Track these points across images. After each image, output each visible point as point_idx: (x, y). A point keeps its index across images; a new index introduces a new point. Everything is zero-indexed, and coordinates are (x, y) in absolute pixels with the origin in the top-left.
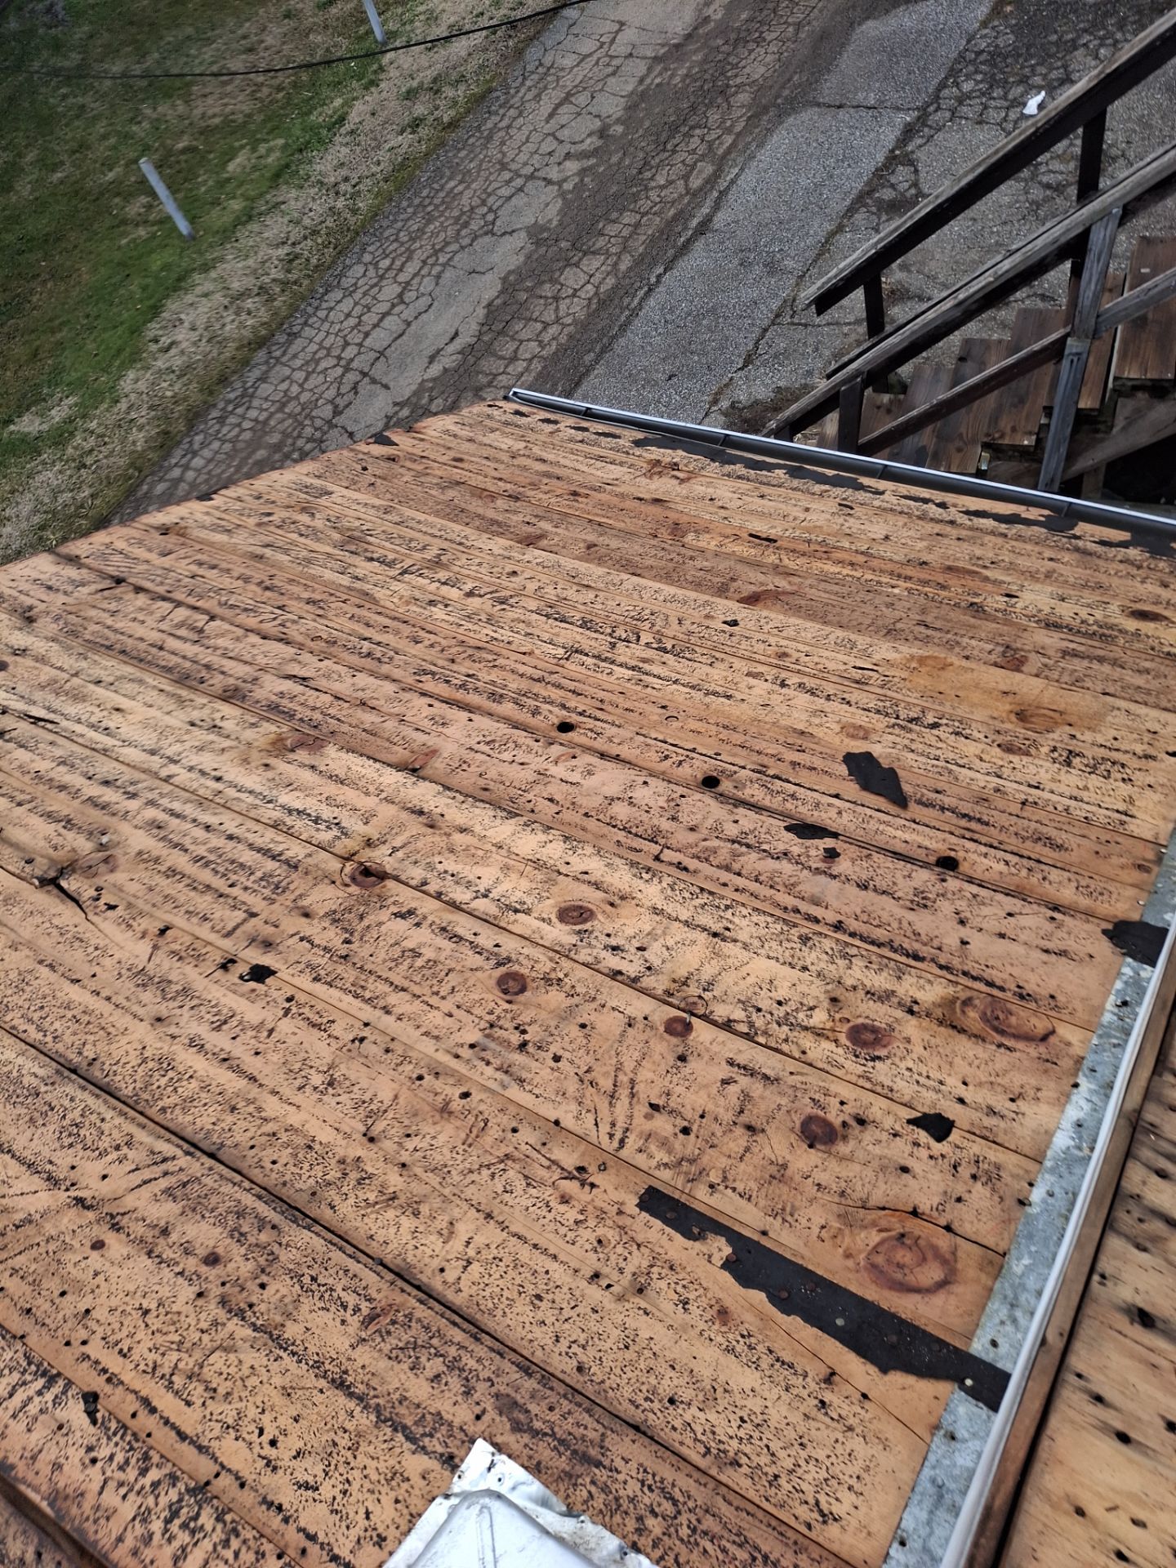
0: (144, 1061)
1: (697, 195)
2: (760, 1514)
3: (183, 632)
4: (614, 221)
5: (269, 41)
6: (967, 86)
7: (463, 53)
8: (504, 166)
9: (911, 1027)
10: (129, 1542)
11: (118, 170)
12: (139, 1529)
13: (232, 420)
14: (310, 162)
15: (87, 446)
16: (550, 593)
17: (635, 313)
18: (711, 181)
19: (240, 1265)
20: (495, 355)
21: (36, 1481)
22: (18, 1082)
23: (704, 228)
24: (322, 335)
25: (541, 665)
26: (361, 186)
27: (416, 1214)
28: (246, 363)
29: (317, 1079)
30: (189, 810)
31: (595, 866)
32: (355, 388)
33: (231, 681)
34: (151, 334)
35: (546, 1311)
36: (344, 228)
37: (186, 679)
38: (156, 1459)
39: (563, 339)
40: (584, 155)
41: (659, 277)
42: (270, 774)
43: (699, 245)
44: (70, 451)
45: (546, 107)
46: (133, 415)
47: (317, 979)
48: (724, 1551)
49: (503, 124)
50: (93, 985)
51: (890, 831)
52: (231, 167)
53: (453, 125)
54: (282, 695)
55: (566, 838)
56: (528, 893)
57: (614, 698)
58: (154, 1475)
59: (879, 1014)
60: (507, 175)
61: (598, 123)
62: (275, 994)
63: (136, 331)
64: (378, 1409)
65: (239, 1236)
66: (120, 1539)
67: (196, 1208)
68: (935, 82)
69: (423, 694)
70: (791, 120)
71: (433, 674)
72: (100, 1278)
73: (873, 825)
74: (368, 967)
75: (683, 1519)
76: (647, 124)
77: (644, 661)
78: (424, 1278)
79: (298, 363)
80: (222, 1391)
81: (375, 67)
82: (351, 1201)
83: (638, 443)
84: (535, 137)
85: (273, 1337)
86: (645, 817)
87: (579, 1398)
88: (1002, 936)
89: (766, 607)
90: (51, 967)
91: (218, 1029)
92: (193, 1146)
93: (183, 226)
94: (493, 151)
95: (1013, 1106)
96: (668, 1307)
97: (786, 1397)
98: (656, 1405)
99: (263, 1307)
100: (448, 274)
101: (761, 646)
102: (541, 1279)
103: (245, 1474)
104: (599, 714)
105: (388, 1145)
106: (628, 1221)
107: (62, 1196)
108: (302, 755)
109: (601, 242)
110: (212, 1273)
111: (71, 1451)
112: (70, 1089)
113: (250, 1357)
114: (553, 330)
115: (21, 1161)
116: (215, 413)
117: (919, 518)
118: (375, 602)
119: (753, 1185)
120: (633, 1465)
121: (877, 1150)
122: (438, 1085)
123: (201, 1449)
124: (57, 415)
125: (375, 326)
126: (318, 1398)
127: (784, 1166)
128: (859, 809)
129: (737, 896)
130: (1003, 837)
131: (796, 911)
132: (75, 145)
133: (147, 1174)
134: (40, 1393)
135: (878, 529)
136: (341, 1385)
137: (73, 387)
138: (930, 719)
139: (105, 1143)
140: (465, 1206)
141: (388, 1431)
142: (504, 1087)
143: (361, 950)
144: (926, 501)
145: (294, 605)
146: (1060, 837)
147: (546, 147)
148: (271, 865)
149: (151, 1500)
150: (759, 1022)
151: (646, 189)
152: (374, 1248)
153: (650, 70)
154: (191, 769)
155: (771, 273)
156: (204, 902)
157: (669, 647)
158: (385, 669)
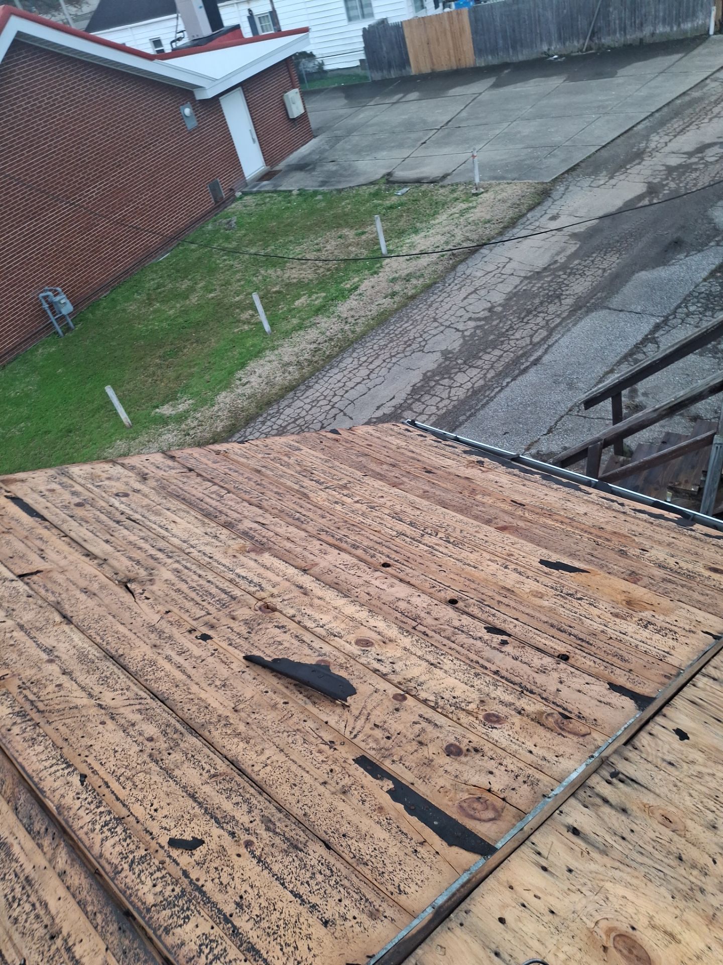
0: (144, 660)
1: (535, 346)
2: (371, 885)
3: (214, 496)
4: (489, 353)
5: (329, 247)
6: (692, 309)
7: (425, 264)
8: (435, 320)
9: (517, 719)
10: (85, 829)
11: (241, 297)
12: (90, 826)
13: (269, 423)
14: (336, 306)
15: (193, 425)
16: (398, 508)
17: (491, 399)
18: (545, 339)
19: (162, 744)
20: (411, 410)
21: (53, 799)
22: (86, 656)
23: (536, 362)
24: (324, 389)
25: (382, 537)
26: (359, 321)
27: (248, 742)
28: (282, 397)
29: (218, 683)
30: (194, 567)
31: (381, 625)
32: (335, 417)
33: (229, 519)
34: (238, 376)
35: (296, 789)
36: (346, 339)
37: (209, 515)
38: (104, 804)
39: (450, 407)
40: (479, 319)
41: (508, 383)
42: (235, 560)
43: (532, 370)
44: (183, 426)
45: (463, 295)
46: (220, 413)
47: (230, 645)
48: (349, 893)
49: (439, 300)
50: (130, 627)
51: (538, 638)
52: (297, 303)
53: (413, 297)
54: (251, 529)
55: (370, 611)
56: (344, 630)
57: (415, 557)
58: (102, 809)
59: (502, 711)
60: (436, 324)
61: (489, 305)
62: (209, 646)
63: (231, 373)
64: (206, 809)
65: (165, 733)
66: (82, 828)
67: (149, 719)
68: (675, 305)
69: (319, 540)
70: (594, 314)
71: (327, 532)
72: (100, 735)
73: (531, 634)
74: (256, 644)
75: (334, 878)
76: (515, 308)
77: (436, 544)
78: (243, 767)
79: (308, 401)
80: (139, 787)
81: (378, 265)
82: (219, 731)
83: (465, 452)
84: (455, 308)
85: (168, 773)
86: (414, 610)
87: (300, 825)
88: (579, 691)
89: (510, 533)
90: (114, 616)
91: (180, 655)
92: (155, 696)
93: (267, 327)
94: (431, 312)
95: (556, 759)
96: (356, 802)
97: (399, 844)
98: (336, 835)
99: (167, 762)
100: (396, 368)
101: (500, 549)
102: (299, 778)
103: (140, 818)
104: (405, 563)
105: (243, 714)
106: (347, 766)
107: (93, 702)
108: (253, 555)
109: (480, 362)
110: (149, 744)
111: (70, 793)
112: (108, 664)
113: (155, 778)
114: (446, 402)
115: (79, 685)
116: (261, 419)
117: (607, 508)
118: (308, 498)
119: (414, 765)
120: (317, 855)
121: (480, 763)
122: (274, 696)
123: (124, 805)
124: (182, 408)
125: (352, 388)
126: (181, 799)
127: (432, 761)
128: (526, 627)
129: (450, 651)
130: (598, 652)
131: (477, 662)
132: (224, 282)
133: (132, 702)
134: (63, 769)
135: (582, 509)
136: (193, 797)
137: (193, 395)
138: (579, 596)
139: (118, 686)
140: (271, 744)
141: (208, 818)
142: (306, 703)
143: (254, 637)
144: (613, 501)
145: (269, 493)
146: (626, 656)
147: (458, 314)
148: (223, 596)
149: (98, 818)
150: (441, 703)
151: (509, 339)
152: (224, 751)
153: (521, 282)
154: (200, 551)
155: (570, 389)
156: (189, 605)
157: (452, 541)
158: (304, 526)
